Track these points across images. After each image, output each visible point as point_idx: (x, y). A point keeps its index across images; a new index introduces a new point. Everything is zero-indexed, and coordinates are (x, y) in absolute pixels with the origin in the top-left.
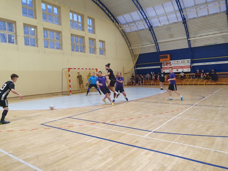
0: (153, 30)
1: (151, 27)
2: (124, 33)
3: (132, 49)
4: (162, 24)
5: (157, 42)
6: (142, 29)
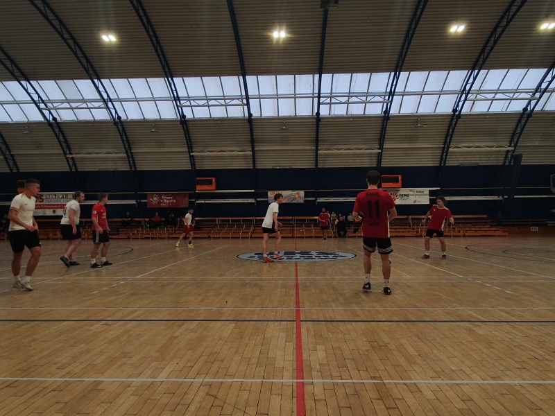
4: (14, 119)
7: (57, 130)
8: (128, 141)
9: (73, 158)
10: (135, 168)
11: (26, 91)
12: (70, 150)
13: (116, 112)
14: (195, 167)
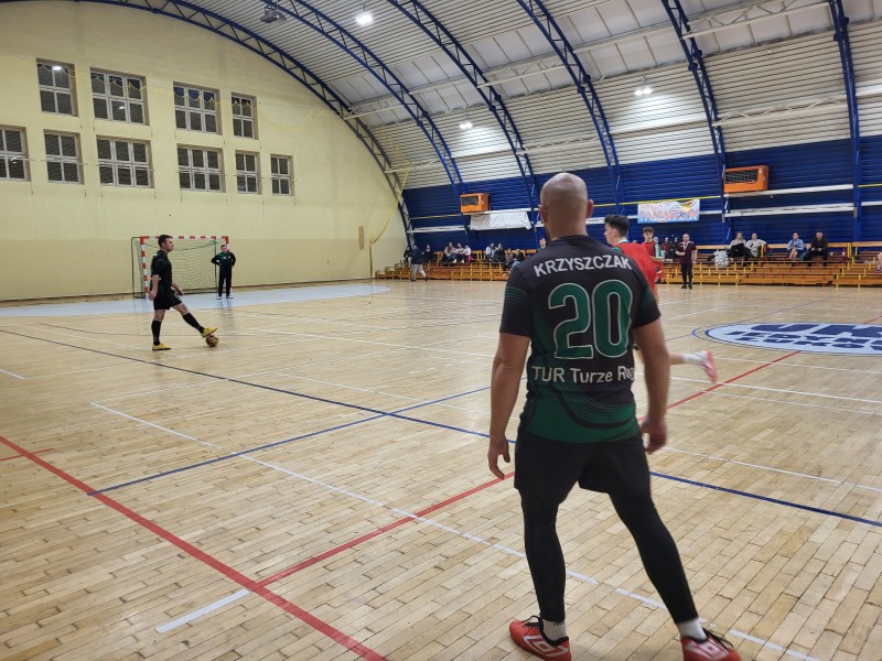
0: (432, 123)
1: (425, 114)
2: (365, 127)
3: (394, 174)
4: (452, 106)
5: (450, 155)
6: (408, 120)
7: (501, 114)
8: (603, 115)
9: (526, 156)
10: (617, 161)
11: (458, 63)
12: (521, 144)
13: (582, 69)
14: (723, 148)
